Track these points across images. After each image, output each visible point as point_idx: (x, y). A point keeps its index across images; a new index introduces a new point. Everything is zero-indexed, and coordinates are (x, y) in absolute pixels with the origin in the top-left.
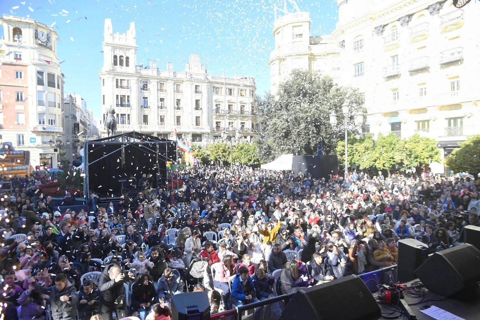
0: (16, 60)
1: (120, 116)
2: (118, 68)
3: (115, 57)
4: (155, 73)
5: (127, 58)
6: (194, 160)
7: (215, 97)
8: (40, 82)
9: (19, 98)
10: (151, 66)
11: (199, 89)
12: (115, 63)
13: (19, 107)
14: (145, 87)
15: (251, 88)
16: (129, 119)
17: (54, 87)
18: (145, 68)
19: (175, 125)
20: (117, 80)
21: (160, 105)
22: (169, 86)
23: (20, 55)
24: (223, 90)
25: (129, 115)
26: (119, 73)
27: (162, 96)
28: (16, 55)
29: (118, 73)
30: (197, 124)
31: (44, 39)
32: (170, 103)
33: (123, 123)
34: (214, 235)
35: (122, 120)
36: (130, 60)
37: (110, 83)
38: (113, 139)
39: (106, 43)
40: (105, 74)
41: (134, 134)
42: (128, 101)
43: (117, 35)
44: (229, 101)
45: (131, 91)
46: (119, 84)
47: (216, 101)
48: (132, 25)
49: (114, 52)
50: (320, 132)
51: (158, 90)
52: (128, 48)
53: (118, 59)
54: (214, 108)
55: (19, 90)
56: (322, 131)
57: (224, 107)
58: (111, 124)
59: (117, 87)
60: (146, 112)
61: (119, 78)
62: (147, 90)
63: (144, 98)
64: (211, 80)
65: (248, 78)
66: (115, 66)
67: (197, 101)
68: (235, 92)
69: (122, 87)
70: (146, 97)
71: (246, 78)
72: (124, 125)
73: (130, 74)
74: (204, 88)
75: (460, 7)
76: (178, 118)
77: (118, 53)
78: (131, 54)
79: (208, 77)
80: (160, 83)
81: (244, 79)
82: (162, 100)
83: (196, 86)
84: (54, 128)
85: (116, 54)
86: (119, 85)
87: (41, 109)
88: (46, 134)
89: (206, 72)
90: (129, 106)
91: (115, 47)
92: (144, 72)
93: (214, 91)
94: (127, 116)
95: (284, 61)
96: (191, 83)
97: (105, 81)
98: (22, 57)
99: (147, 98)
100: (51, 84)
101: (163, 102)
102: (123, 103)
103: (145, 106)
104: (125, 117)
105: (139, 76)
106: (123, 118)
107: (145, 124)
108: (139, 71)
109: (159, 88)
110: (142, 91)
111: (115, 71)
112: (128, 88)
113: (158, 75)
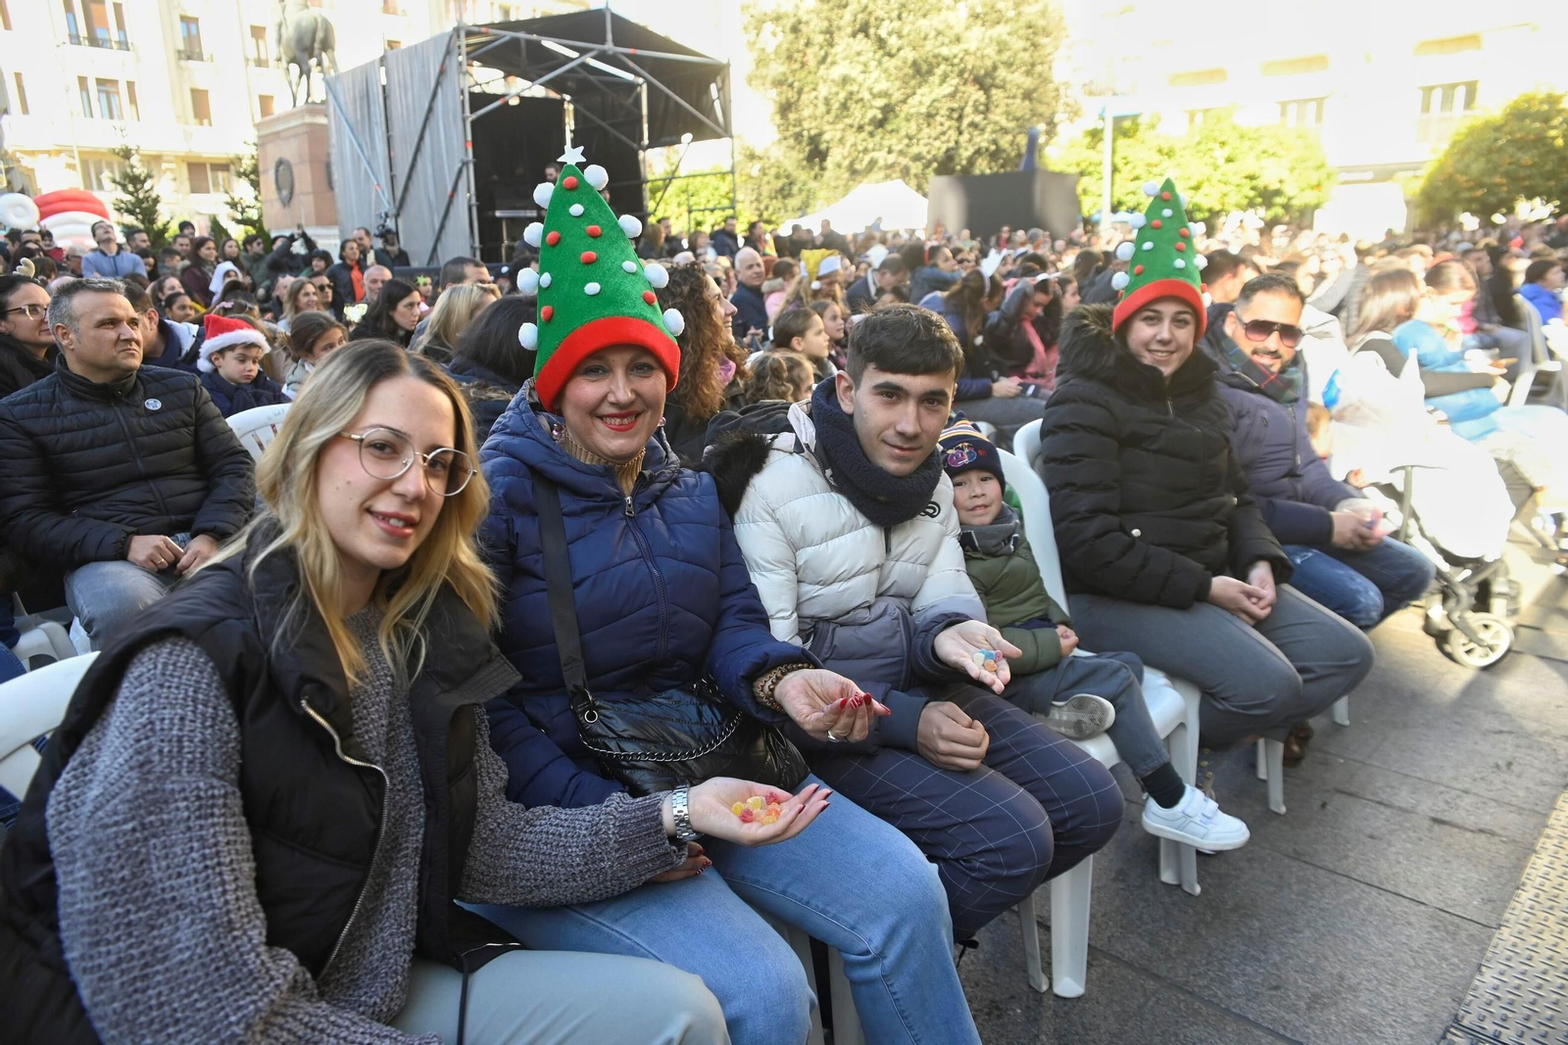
1: (92, 86)
16: (133, 100)
21: (253, 55)
25: (131, 85)
33: (112, 116)
42: (121, 26)
60: (198, 74)
63: (184, 19)
70: (190, 14)
72: (116, 122)
90: (124, 45)
94: (123, 88)
99: (196, 20)
101: (261, 42)
102: (100, 34)
103: (191, 51)
104: (118, 93)
106: (108, 94)
107: (203, 125)
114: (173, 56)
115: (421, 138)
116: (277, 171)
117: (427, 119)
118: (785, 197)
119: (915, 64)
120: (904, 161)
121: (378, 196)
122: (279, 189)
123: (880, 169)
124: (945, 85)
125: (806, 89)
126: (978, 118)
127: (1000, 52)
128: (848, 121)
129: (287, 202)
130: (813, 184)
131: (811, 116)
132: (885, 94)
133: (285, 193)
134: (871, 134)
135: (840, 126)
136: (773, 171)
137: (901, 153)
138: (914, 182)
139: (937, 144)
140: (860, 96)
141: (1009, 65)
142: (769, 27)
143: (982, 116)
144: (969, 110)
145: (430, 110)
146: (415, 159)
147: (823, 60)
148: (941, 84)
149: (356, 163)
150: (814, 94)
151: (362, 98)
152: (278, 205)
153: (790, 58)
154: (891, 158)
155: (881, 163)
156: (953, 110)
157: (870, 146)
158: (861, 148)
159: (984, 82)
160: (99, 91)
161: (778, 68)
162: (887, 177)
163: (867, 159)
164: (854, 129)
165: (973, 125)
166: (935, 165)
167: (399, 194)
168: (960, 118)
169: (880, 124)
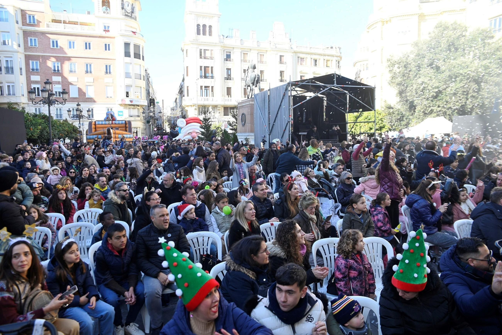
0: (105, 32)
1: (203, 88)
2: (201, 37)
3: (198, 26)
4: (238, 43)
5: (210, 27)
7: (300, 68)
8: (127, 54)
9: (108, 70)
11: (284, 59)
12: (199, 33)
13: (108, 79)
14: (228, 58)
15: (337, 59)
16: (212, 91)
17: (140, 59)
18: (227, 37)
20: (201, 50)
21: (243, 77)
22: (253, 57)
23: (108, 27)
24: (308, 60)
25: (212, 87)
26: (203, 42)
27: (245, 67)
28: (105, 27)
31: (129, 9)
35: (205, 93)
36: (213, 29)
37: (194, 53)
40: (189, 44)
44: (314, 72)
45: (215, 62)
46: (202, 55)
47: (300, 72)
49: (197, 21)
52: (211, 16)
53: (201, 28)
55: (108, 63)
59: (201, 58)
60: (230, 84)
61: (203, 48)
62: (230, 61)
63: (227, 69)
64: (295, 49)
65: (334, 47)
66: (198, 36)
67: (282, 72)
68: (321, 63)
69: (205, 58)
70: (229, 68)
71: (332, 48)
72: (208, 97)
73: (213, 43)
74: (288, 58)
77: (201, 22)
78: (214, 22)
79: (292, 46)
80: (244, 54)
81: (330, 48)
82: (245, 71)
83: (281, 56)
84: (140, 101)
85: (199, 23)
87: (128, 81)
88: (132, 107)
89: (290, 41)
90: (212, 77)
91: (198, 16)
92: (228, 42)
93: (298, 62)
94: (210, 88)
96: (276, 53)
97: (188, 51)
98: (110, 29)
100: (137, 56)
102: (207, 75)
103: (228, 78)
104: (209, 90)
105: (222, 45)
106: (207, 90)
107: (229, 97)
108: (222, 41)
109: (242, 59)
110: (225, 62)
111: (199, 41)
112: (212, 58)
113: (241, 44)
114: (224, 79)
115: (278, 113)
116: (242, 117)
117: (279, 108)
118: (400, 121)
119: (449, 76)
120: (444, 110)
121: (265, 128)
122: (242, 121)
123: (435, 112)
124: (461, 83)
125: (409, 86)
126: (475, 94)
127: (485, 69)
128: (423, 97)
129: (244, 125)
130: (411, 117)
131: (410, 95)
132: (438, 87)
133: (243, 122)
134: (432, 101)
135: (421, 98)
136: (396, 113)
137: (443, 107)
138: (448, 117)
139: (457, 104)
140: (428, 88)
141: (489, 74)
142: (397, 66)
143: (476, 93)
144: (471, 91)
145: (280, 105)
146: (275, 119)
147: (416, 76)
148: (460, 83)
149: (260, 119)
150: (412, 87)
151: (263, 101)
152: (241, 125)
153: (404, 76)
154: (440, 109)
155: (435, 111)
156: (464, 91)
157: (431, 105)
158: (428, 106)
159: (477, 82)
160: (205, 89)
161: (399, 79)
162: (438, 115)
163: (430, 109)
164: (426, 99)
165: (473, 96)
166: (456, 111)
167: (270, 129)
168: (467, 94)
169: (436, 97)
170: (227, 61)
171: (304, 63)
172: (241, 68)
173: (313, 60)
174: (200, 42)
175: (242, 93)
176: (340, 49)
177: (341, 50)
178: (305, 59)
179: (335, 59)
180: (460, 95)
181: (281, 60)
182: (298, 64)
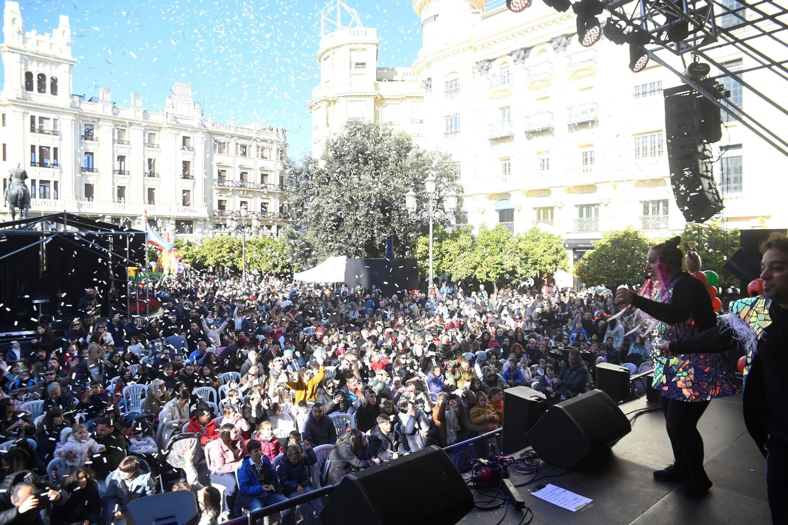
1: (38, 184)
2: (35, 96)
3: (29, 75)
4: (108, 111)
5: (54, 80)
6: (179, 265)
7: (217, 158)
10: (101, 98)
11: (191, 143)
12: (29, 87)
14: (88, 135)
15: (279, 146)
16: (56, 188)
18: (90, 101)
19: (144, 203)
20: (33, 118)
21: (117, 167)
22: (135, 136)
24: (232, 146)
25: (56, 183)
26: (37, 105)
27: (122, 152)
29: (34, 104)
30: (185, 202)
32: (135, 165)
33: (45, 197)
34: (211, 393)
35: (42, 191)
36: (60, 84)
37: (18, 121)
38: (23, 225)
39: (9, 48)
40: (6, 105)
41: (65, 216)
42: (56, 157)
43: (32, 34)
44: (242, 165)
45: (61, 140)
47: (219, 165)
48: (64, 20)
49: (26, 65)
50: (390, 221)
51: (114, 140)
52: (56, 62)
53: (35, 80)
54: (216, 176)
56: (394, 219)
57: (232, 176)
58: (19, 197)
59: (33, 130)
60: (91, 178)
61: (37, 115)
62: (92, 139)
63: (86, 153)
64: (210, 128)
65: (274, 129)
66: (29, 92)
67: (186, 165)
68: (252, 151)
69: (41, 131)
70: (90, 151)
71: (271, 129)
72: (46, 200)
73: (58, 108)
74: (198, 141)
75: (587, 46)
76: (151, 191)
77: (36, 69)
78: (61, 73)
79: (205, 123)
80: (119, 129)
81: (267, 130)
82: (121, 158)
83: (185, 138)
85: (29, 70)
86: (37, 126)
89: (203, 115)
90: (56, 166)
91: (26, 58)
92: (87, 108)
93: (215, 148)
94: (52, 184)
95: (335, 104)
96: (176, 132)
97: (7, 117)
99: (92, 154)
101: (123, 163)
102: (46, 161)
103: (89, 168)
104: (49, 186)
105: (77, 113)
106: (45, 187)
107: (89, 200)
108: (78, 105)
109: (116, 137)
110: (83, 140)
111: (28, 101)
112: (55, 133)
113: (114, 114)
114: (79, 169)
128: (320, 226)
160: (40, 186)
170: (85, 139)
171: (225, 150)
172: (113, 153)
173: (239, 146)
174: (30, 104)
175: (113, 194)
176: (284, 131)
177: (286, 133)
178: (226, 144)
179: (275, 147)
180: (363, 227)
181: (184, 144)
182: (215, 151)
